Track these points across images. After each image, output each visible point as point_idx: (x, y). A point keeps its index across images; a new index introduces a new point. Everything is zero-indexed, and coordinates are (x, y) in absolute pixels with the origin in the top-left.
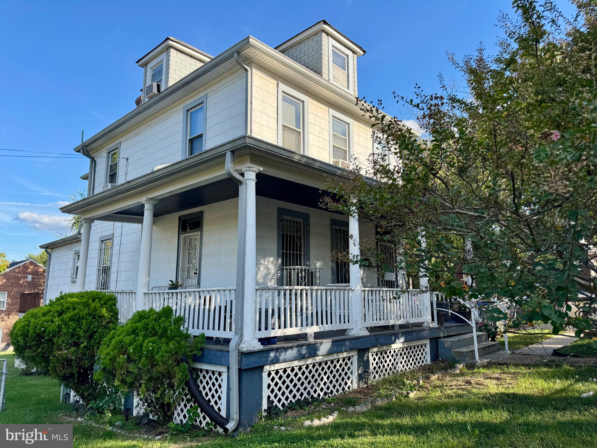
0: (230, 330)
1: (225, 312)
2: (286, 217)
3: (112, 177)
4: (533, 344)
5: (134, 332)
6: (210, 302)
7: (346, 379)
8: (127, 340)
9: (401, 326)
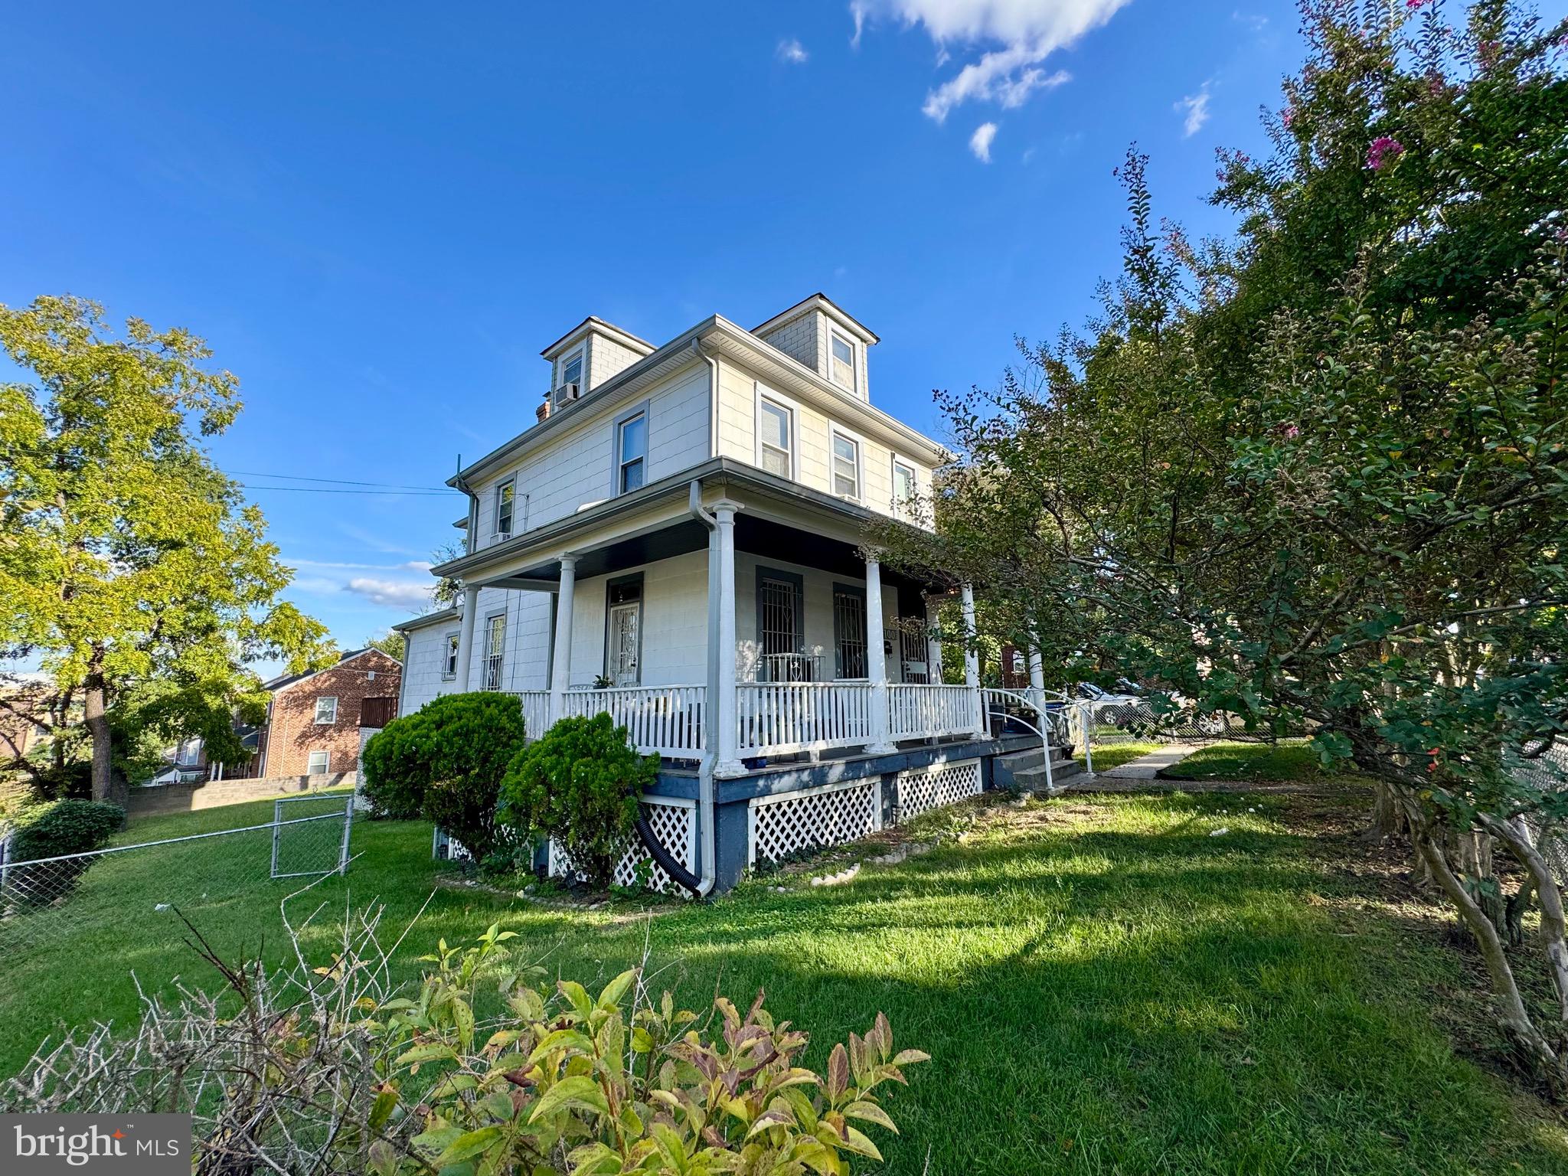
0: (698, 747)
1: (690, 721)
2: (768, 581)
3: (505, 524)
4: (1125, 763)
5: (557, 750)
6: (665, 706)
7: (865, 818)
8: (547, 762)
9: (941, 740)
